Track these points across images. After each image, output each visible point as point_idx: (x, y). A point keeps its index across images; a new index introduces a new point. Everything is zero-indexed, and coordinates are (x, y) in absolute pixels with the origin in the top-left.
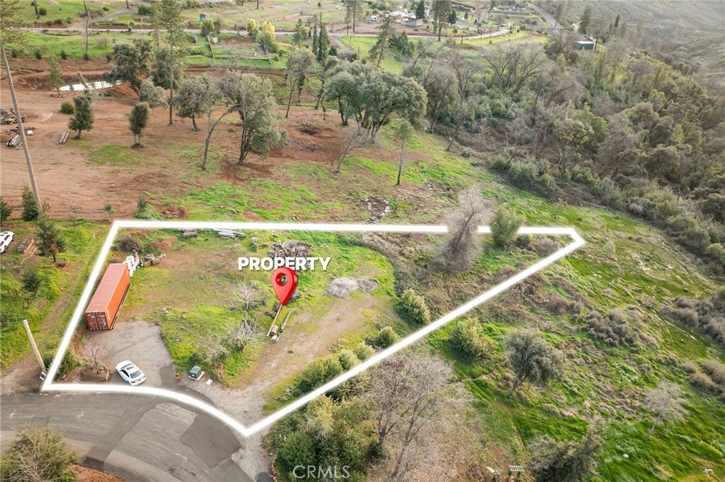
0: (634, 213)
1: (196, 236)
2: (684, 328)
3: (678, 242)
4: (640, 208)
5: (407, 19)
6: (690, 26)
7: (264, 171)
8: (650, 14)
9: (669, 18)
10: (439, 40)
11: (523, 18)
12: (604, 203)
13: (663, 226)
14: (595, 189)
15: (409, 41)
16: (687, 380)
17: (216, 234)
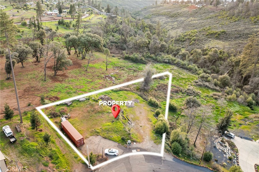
0: (166, 63)
1: (72, 104)
2: (201, 88)
3: (181, 67)
4: (167, 61)
5: (55, 14)
6: (129, 7)
7: (64, 76)
8: (118, 4)
9: (123, 5)
10: (74, 20)
11: (87, 10)
12: (158, 62)
13: (175, 64)
14: (154, 58)
15: (65, 21)
16: (213, 98)
17: (79, 101)
